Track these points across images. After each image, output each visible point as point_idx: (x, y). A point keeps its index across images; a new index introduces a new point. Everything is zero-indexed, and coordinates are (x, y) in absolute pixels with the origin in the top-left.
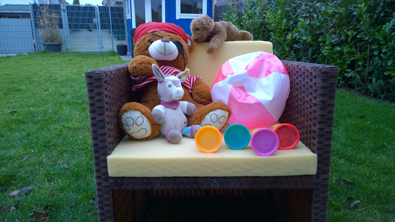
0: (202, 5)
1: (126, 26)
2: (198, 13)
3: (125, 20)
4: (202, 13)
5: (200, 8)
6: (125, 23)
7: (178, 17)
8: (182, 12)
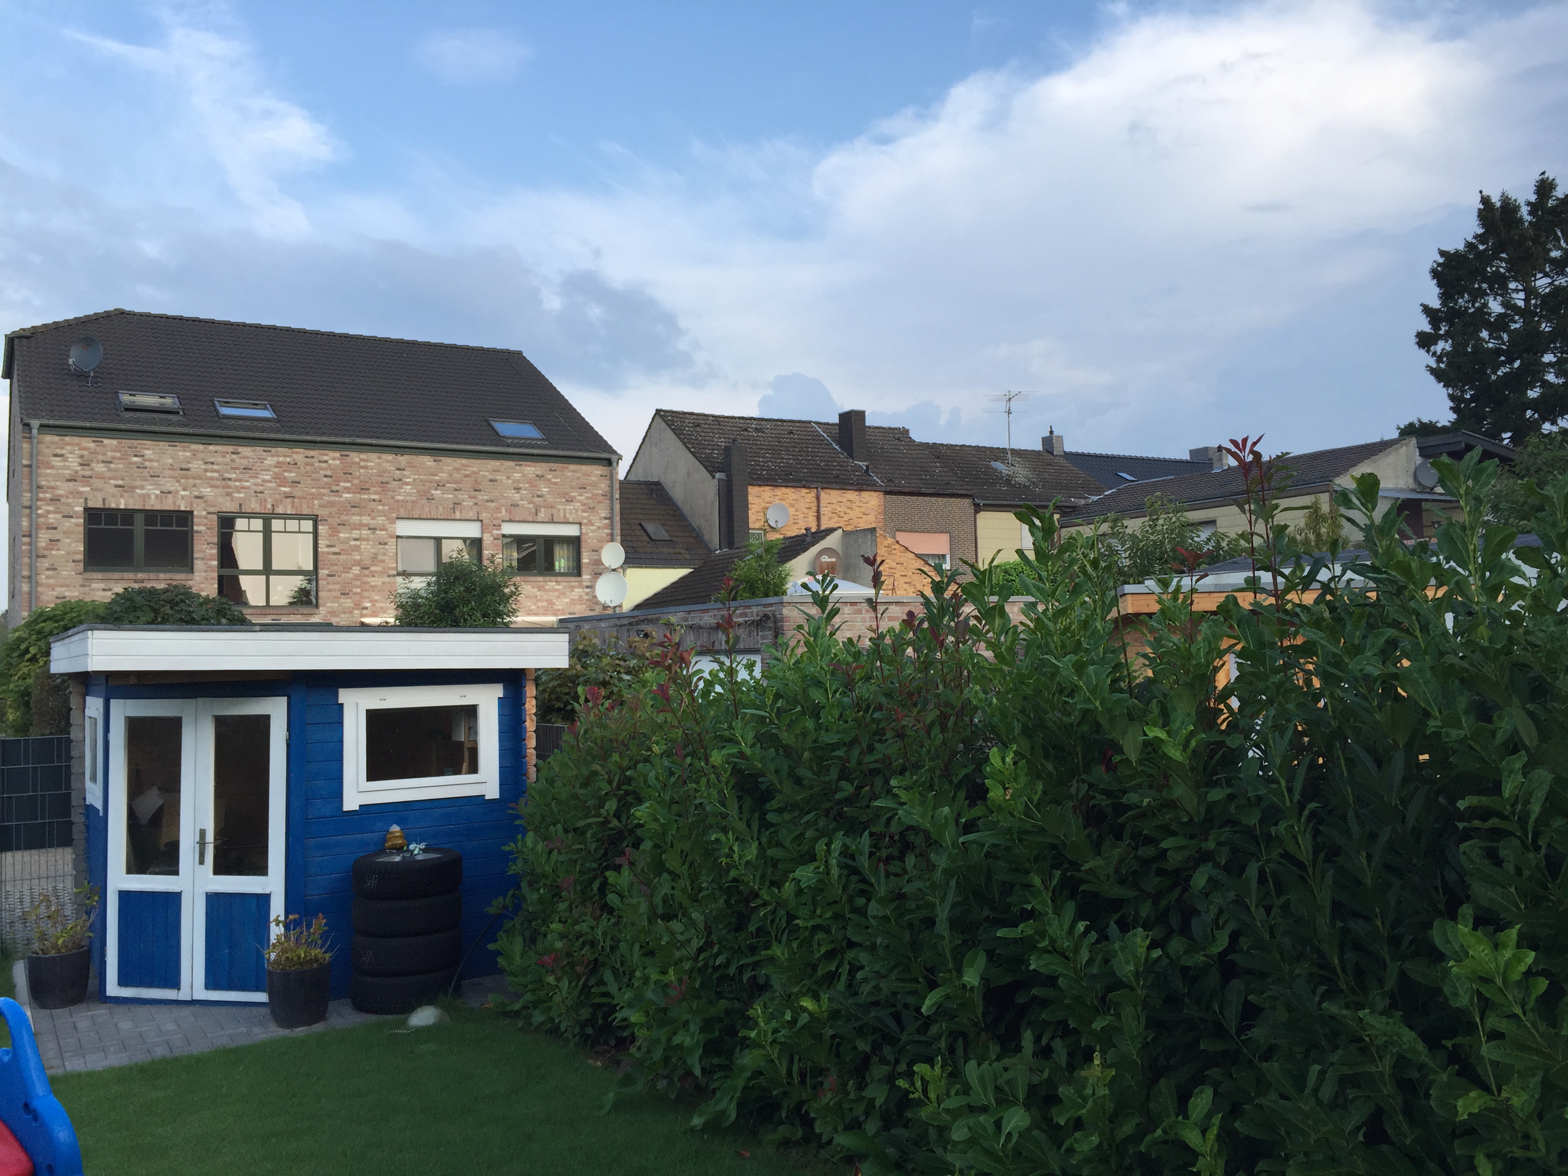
0: (473, 729)
1: (78, 832)
2: (457, 772)
3: (73, 803)
4: (474, 768)
5: (467, 745)
6: (77, 818)
7: (351, 801)
8: (374, 774)
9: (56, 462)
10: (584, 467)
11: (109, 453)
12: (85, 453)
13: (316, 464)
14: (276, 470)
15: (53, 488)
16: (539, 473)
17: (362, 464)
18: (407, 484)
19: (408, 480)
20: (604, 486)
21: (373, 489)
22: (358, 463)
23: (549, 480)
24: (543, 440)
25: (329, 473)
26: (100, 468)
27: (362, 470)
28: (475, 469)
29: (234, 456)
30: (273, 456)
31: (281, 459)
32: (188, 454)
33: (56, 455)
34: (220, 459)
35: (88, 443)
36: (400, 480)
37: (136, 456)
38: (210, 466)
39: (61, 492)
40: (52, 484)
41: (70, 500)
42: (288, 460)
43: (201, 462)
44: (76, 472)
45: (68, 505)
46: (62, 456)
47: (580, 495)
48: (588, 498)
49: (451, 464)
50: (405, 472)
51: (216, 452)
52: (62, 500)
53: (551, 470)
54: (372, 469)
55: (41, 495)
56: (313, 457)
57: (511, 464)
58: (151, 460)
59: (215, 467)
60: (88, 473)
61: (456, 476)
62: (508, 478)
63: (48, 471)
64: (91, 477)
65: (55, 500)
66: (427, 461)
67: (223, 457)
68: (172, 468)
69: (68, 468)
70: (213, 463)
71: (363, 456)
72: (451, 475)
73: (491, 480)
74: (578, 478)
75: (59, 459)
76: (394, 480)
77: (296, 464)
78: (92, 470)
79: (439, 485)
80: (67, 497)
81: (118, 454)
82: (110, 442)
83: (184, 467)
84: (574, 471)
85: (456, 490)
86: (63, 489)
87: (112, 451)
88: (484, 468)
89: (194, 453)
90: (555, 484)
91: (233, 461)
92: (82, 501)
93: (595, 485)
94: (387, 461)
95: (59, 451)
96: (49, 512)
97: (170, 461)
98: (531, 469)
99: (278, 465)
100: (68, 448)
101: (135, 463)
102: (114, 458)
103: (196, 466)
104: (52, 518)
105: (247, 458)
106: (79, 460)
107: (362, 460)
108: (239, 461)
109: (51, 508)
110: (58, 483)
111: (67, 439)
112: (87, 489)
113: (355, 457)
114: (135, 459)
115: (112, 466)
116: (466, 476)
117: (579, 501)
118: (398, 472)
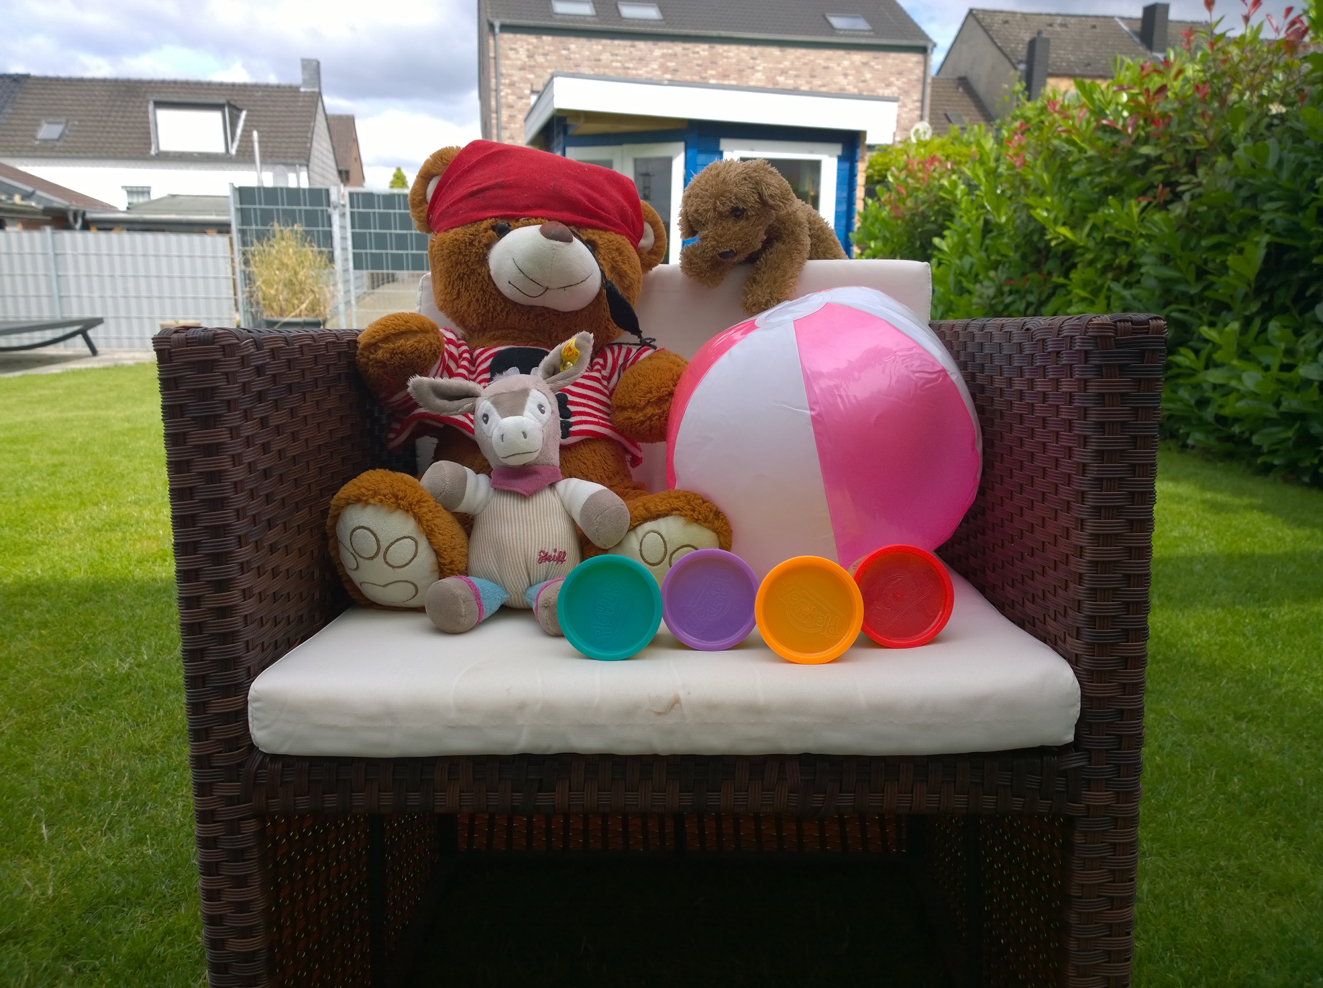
9: (512, 54)
10: (904, 56)
11: (547, 48)
12: (531, 47)
13: (691, 55)
14: (661, 60)
15: (510, 75)
16: (865, 60)
17: (725, 54)
18: (758, 71)
19: (760, 68)
20: (919, 71)
21: (732, 76)
22: (721, 54)
23: (872, 67)
24: (870, 31)
25: (700, 62)
26: (540, 59)
27: (725, 60)
28: (812, 58)
29: (632, 49)
30: (660, 48)
31: (665, 51)
32: (600, 47)
33: (511, 49)
34: (622, 52)
35: (532, 39)
36: (753, 68)
37: (564, 49)
38: (614, 58)
39: (515, 78)
40: (510, 72)
41: (522, 85)
42: (670, 51)
43: (608, 54)
44: (525, 63)
45: (520, 88)
46: (514, 49)
47: (898, 80)
48: (904, 83)
49: (793, 54)
50: (758, 62)
51: (619, 45)
52: (517, 85)
53: (875, 58)
54: (732, 58)
55: (503, 81)
56: (688, 49)
57: (841, 53)
58: (574, 53)
59: (619, 58)
60: (533, 63)
61: (797, 64)
62: (839, 65)
63: (507, 62)
64: (534, 67)
65: (512, 85)
66: (775, 52)
67: (625, 49)
68: (589, 59)
69: (519, 59)
70: (616, 55)
71: (726, 47)
72: (792, 63)
73: (826, 68)
74: (897, 65)
75: (513, 52)
76: (749, 68)
77: (675, 55)
78: (535, 61)
79: (783, 72)
80: (520, 83)
81: (552, 48)
82: (547, 39)
83: (597, 57)
84: (894, 59)
85: (796, 76)
86: (517, 76)
87: (550, 45)
88: (819, 57)
89: (604, 46)
90: (878, 70)
91: (631, 53)
92: (529, 85)
93: (911, 71)
94: (744, 52)
95: (513, 46)
96: (507, 94)
97: (587, 53)
98: (858, 57)
99: (664, 56)
100: (519, 43)
101: (562, 56)
102: (550, 51)
103: (606, 57)
104: (511, 99)
105: (641, 50)
106: (526, 53)
107: (725, 51)
108: (636, 53)
109: (509, 91)
110: (514, 72)
111: (519, 36)
112: (531, 76)
113: (720, 48)
114: (564, 52)
115: (549, 58)
116: (805, 64)
117: (895, 86)
118: (751, 61)
